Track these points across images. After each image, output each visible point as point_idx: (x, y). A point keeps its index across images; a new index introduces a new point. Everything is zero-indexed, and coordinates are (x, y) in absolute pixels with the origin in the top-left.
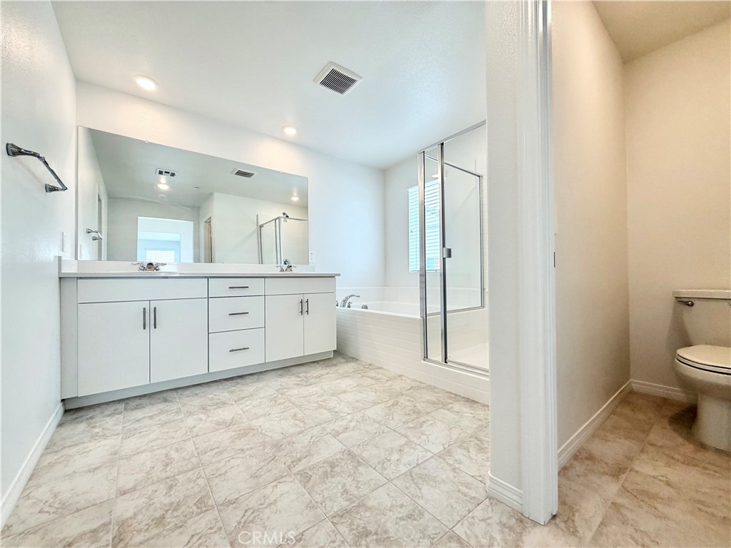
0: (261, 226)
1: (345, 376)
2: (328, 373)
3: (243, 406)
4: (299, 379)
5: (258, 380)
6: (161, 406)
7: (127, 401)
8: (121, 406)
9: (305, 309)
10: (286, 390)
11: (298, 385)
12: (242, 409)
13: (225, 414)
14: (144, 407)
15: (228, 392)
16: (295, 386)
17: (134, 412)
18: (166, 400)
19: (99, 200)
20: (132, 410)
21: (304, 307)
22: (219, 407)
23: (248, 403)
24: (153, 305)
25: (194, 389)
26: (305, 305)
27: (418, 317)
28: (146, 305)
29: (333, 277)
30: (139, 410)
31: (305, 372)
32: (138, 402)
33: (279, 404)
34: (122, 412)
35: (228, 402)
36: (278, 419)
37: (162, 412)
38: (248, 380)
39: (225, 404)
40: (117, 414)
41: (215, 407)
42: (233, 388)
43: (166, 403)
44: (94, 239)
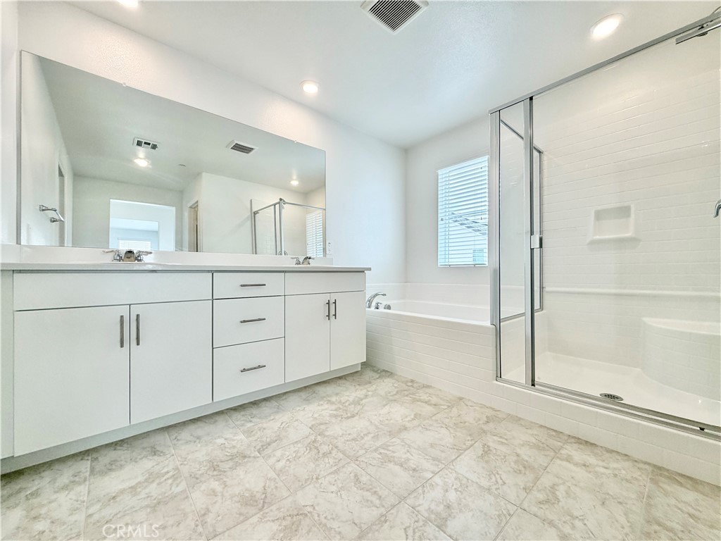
0: (255, 213)
1: (389, 400)
2: (366, 396)
3: (272, 461)
4: (334, 407)
5: (279, 410)
6: (148, 464)
7: (95, 455)
8: (85, 466)
9: (332, 312)
10: (323, 427)
11: (336, 416)
12: (273, 467)
13: (250, 478)
14: (122, 467)
15: (244, 432)
16: (333, 420)
17: (106, 478)
18: (155, 452)
19: (61, 174)
20: (103, 473)
21: (331, 310)
22: (237, 465)
23: (278, 453)
24: (136, 310)
25: (192, 427)
26: (332, 307)
27: (488, 323)
28: (124, 311)
29: (361, 271)
30: (113, 474)
31: (337, 394)
32: (112, 454)
33: (325, 455)
34: (85, 480)
35: (248, 453)
36: (334, 488)
37: (151, 478)
38: (266, 409)
39: (245, 457)
40: (79, 483)
41: (231, 464)
42: (249, 425)
43: (156, 457)
44: (53, 221)
